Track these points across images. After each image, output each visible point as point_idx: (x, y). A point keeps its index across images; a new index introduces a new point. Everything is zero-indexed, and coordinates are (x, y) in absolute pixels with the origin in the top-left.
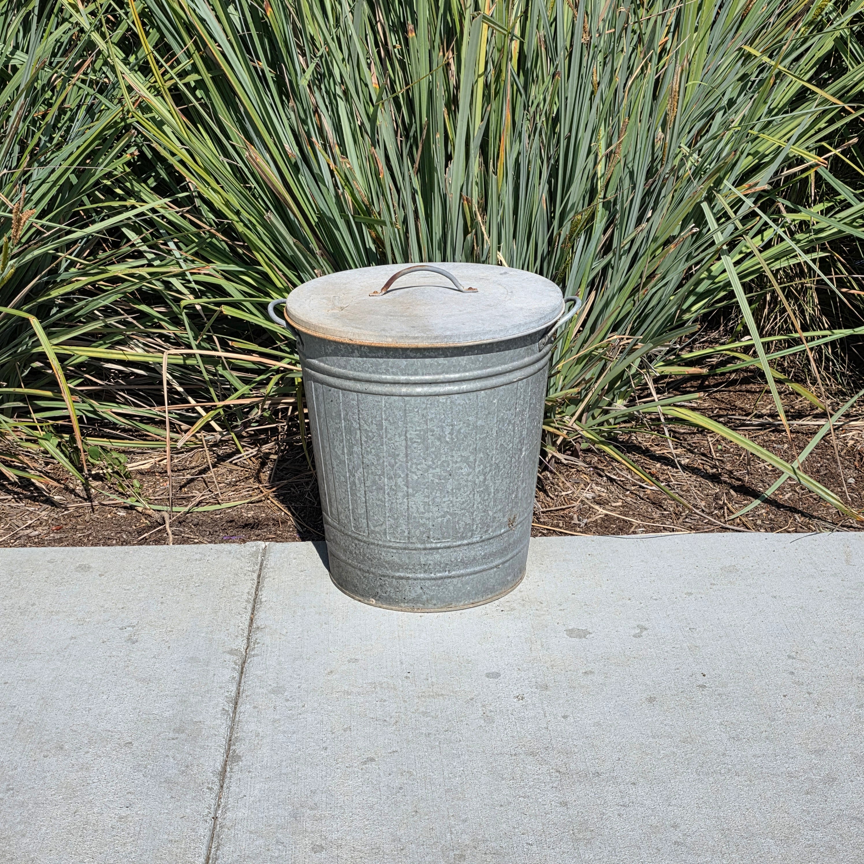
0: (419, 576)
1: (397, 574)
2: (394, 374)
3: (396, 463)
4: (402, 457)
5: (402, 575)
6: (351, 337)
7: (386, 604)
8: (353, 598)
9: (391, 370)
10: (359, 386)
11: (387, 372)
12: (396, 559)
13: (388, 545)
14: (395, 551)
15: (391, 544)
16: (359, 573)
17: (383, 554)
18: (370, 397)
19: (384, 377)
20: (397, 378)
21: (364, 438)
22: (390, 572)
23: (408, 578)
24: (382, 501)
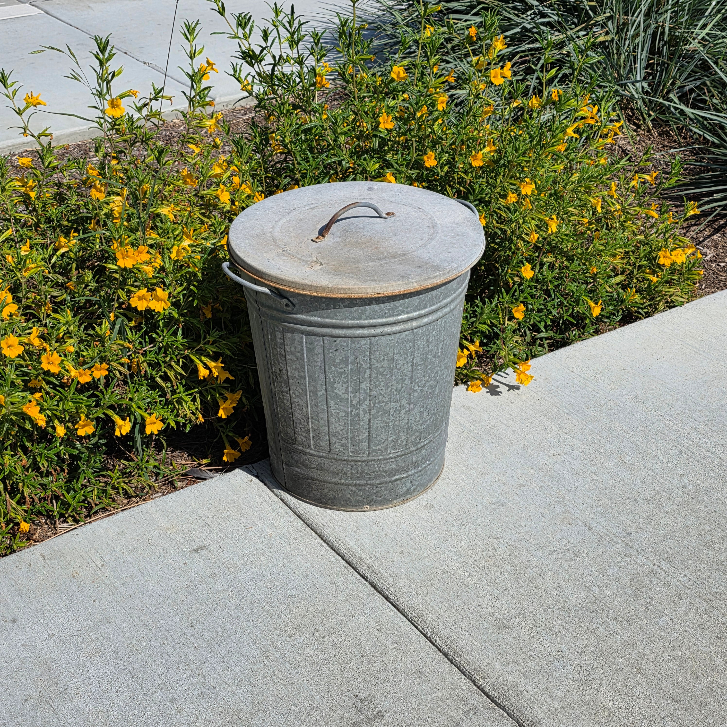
0: (410, 473)
1: (394, 478)
2: (408, 313)
3: (402, 387)
4: (407, 381)
5: (397, 477)
6: (379, 291)
7: (381, 505)
8: (344, 511)
9: (406, 310)
10: (373, 331)
11: (403, 312)
12: (394, 466)
13: (388, 457)
14: (393, 460)
15: (391, 456)
16: (353, 488)
17: (382, 466)
18: (384, 338)
19: (399, 317)
20: (411, 315)
21: (374, 375)
22: (387, 479)
23: (401, 479)
24: (386, 423)
